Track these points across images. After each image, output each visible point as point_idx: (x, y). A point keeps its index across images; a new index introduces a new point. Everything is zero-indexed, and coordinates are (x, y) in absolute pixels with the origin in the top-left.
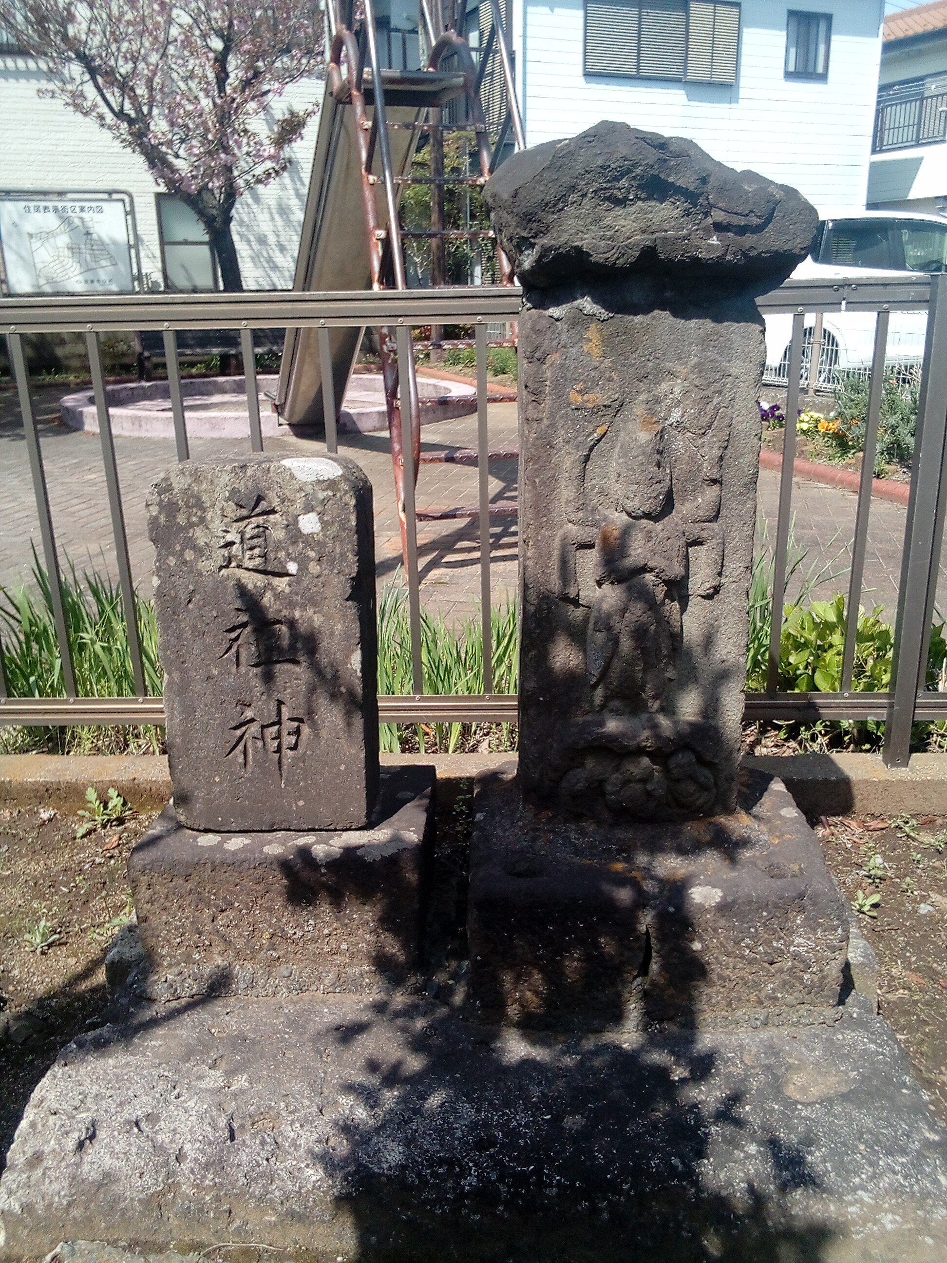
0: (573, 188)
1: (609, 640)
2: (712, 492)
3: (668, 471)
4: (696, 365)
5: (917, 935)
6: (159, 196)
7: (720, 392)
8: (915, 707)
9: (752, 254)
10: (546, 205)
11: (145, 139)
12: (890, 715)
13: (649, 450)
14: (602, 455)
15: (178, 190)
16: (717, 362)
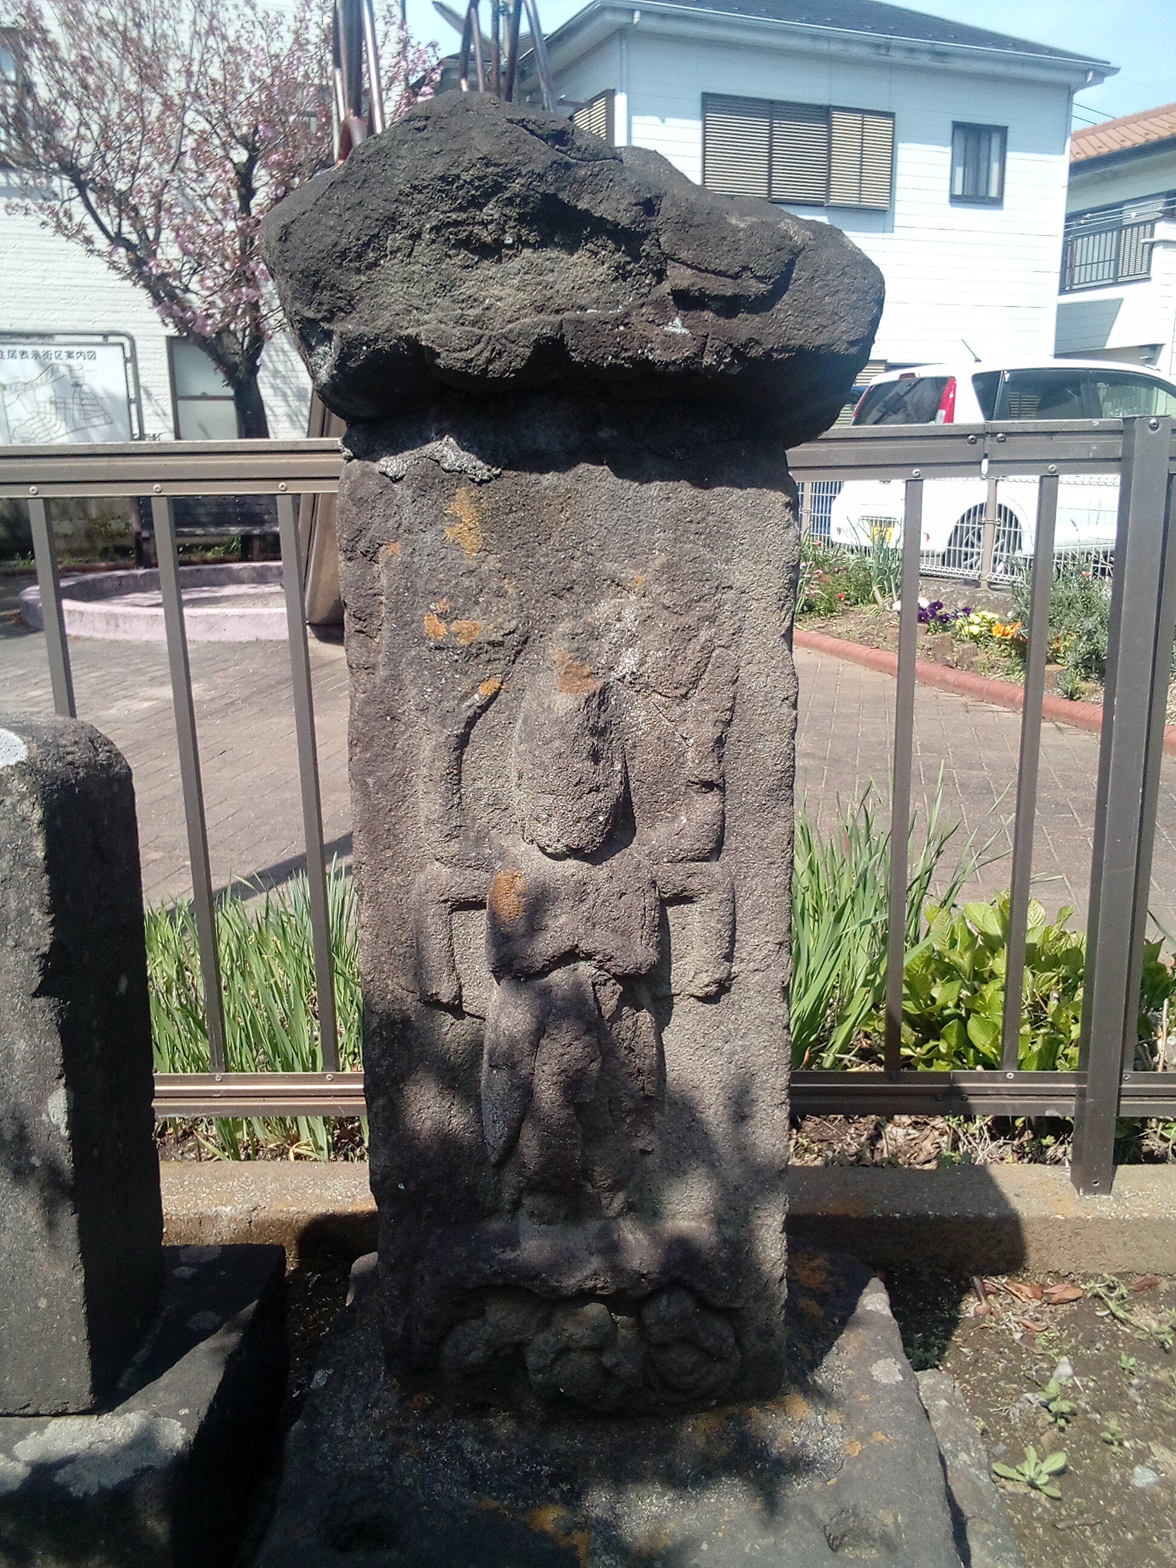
0: (392, 221)
1: (515, 1087)
2: (706, 806)
3: (618, 767)
4: (668, 566)
5: (1129, 1536)
6: (170, 340)
7: (712, 619)
8: (1120, 1096)
9: (753, 353)
10: (343, 255)
11: (145, 269)
12: (1081, 1108)
13: (572, 728)
14: (491, 734)
15: (190, 332)
16: (703, 562)
